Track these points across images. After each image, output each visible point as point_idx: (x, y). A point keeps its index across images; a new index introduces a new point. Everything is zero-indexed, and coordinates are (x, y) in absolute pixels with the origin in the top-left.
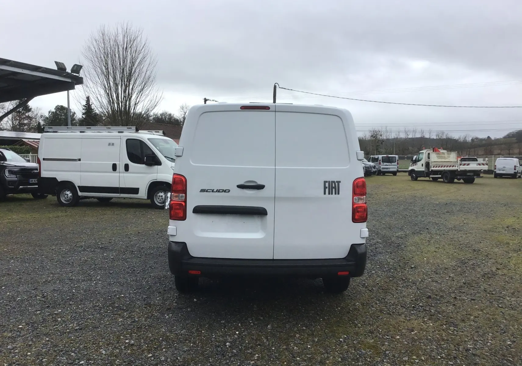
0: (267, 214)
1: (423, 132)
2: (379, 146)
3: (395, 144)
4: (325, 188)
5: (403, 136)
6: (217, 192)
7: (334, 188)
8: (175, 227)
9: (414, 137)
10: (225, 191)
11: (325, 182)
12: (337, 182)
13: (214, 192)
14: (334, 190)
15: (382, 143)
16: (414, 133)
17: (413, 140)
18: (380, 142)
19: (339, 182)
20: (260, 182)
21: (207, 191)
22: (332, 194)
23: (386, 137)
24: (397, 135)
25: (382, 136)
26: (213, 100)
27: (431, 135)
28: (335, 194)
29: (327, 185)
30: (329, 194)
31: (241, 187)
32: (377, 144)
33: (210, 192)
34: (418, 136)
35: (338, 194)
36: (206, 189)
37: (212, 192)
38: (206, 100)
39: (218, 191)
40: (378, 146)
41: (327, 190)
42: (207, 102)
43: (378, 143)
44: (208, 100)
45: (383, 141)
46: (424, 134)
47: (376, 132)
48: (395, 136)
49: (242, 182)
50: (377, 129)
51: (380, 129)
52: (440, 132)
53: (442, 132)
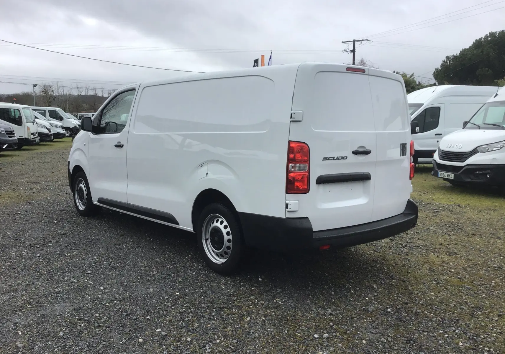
0: (370, 179)
1: (95, 89)
2: (52, 102)
3: (68, 100)
5: (75, 93)
6: (337, 160)
8: (298, 202)
9: (87, 94)
10: (343, 158)
11: (401, 144)
13: (335, 160)
15: (54, 99)
16: (87, 90)
17: (86, 97)
18: (52, 99)
20: (368, 148)
21: (328, 159)
23: (58, 93)
24: (69, 92)
25: (54, 92)
27: (103, 93)
29: (402, 147)
30: (403, 155)
31: (355, 153)
32: (49, 101)
33: (331, 160)
34: (91, 93)
35: (406, 155)
36: (327, 158)
37: (333, 160)
40: (50, 102)
41: (402, 152)
43: (50, 99)
45: (55, 98)
46: (96, 92)
47: (47, 87)
48: (68, 93)
49: (357, 148)
50: (47, 84)
51: (51, 84)
52: (112, 90)
53: (114, 90)
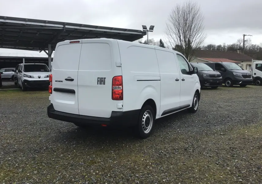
0: (75, 93)
4: (98, 81)
7: (102, 81)
10: (61, 81)
11: (98, 78)
12: (104, 78)
14: (102, 82)
19: (105, 78)
20: (72, 78)
21: (57, 81)
22: (101, 84)
26: (249, 35)
28: (103, 84)
29: (99, 79)
30: (100, 84)
31: (66, 80)
35: (105, 84)
38: (244, 35)
39: (59, 81)
41: (99, 82)
42: (245, 37)
44: (246, 35)
49: (66, 78)
